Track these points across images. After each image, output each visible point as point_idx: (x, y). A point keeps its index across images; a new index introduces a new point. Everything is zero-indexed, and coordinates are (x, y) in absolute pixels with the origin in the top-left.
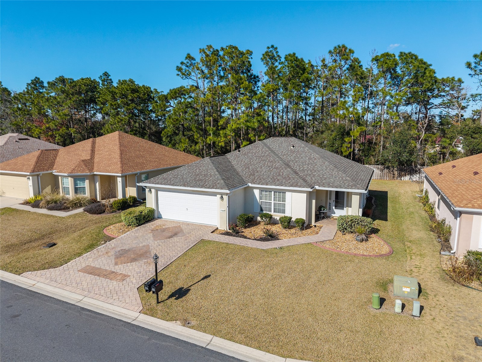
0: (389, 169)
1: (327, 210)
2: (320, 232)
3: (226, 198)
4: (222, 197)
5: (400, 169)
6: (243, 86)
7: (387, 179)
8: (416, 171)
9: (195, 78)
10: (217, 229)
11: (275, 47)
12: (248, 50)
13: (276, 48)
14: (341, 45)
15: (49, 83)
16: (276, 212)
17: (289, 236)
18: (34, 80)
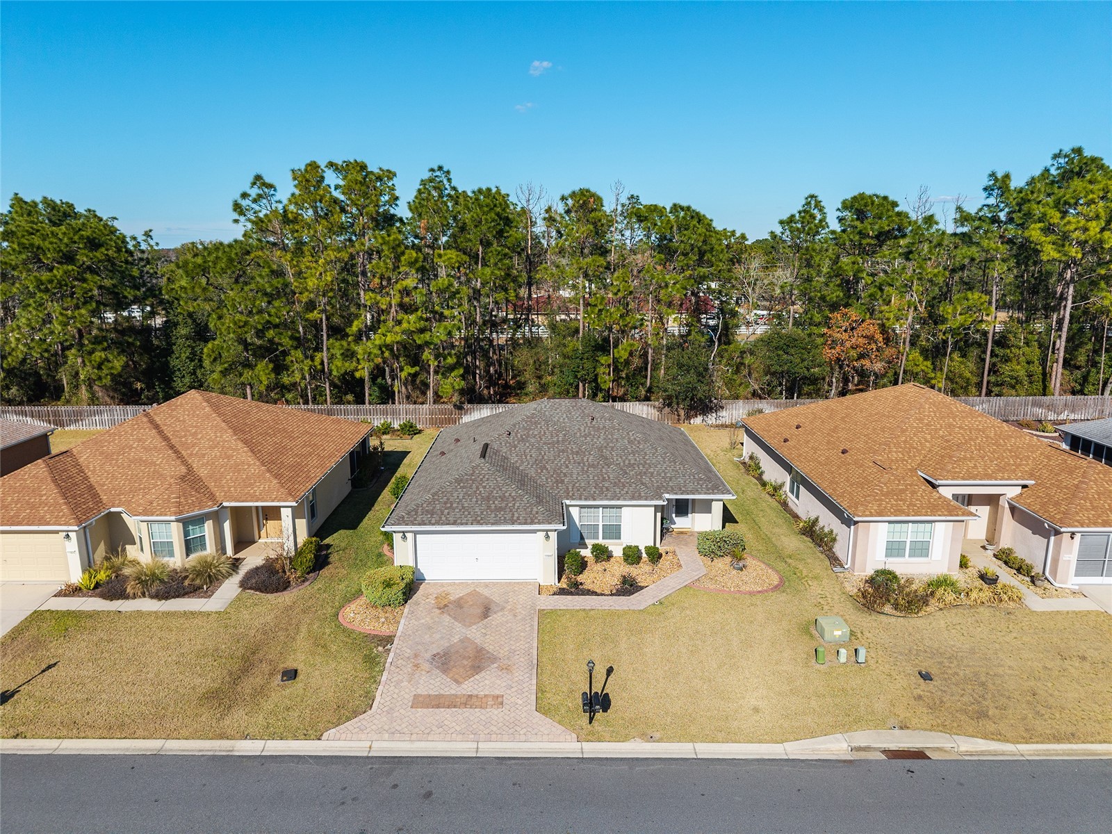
0: (672, 407)
2: (682, 563)
3: (553, 536)
4: (547, 537)
5: (688, 406)
8: (711, 409)
10: (540, 585)
13: (448, 172)
16: (606, 538)
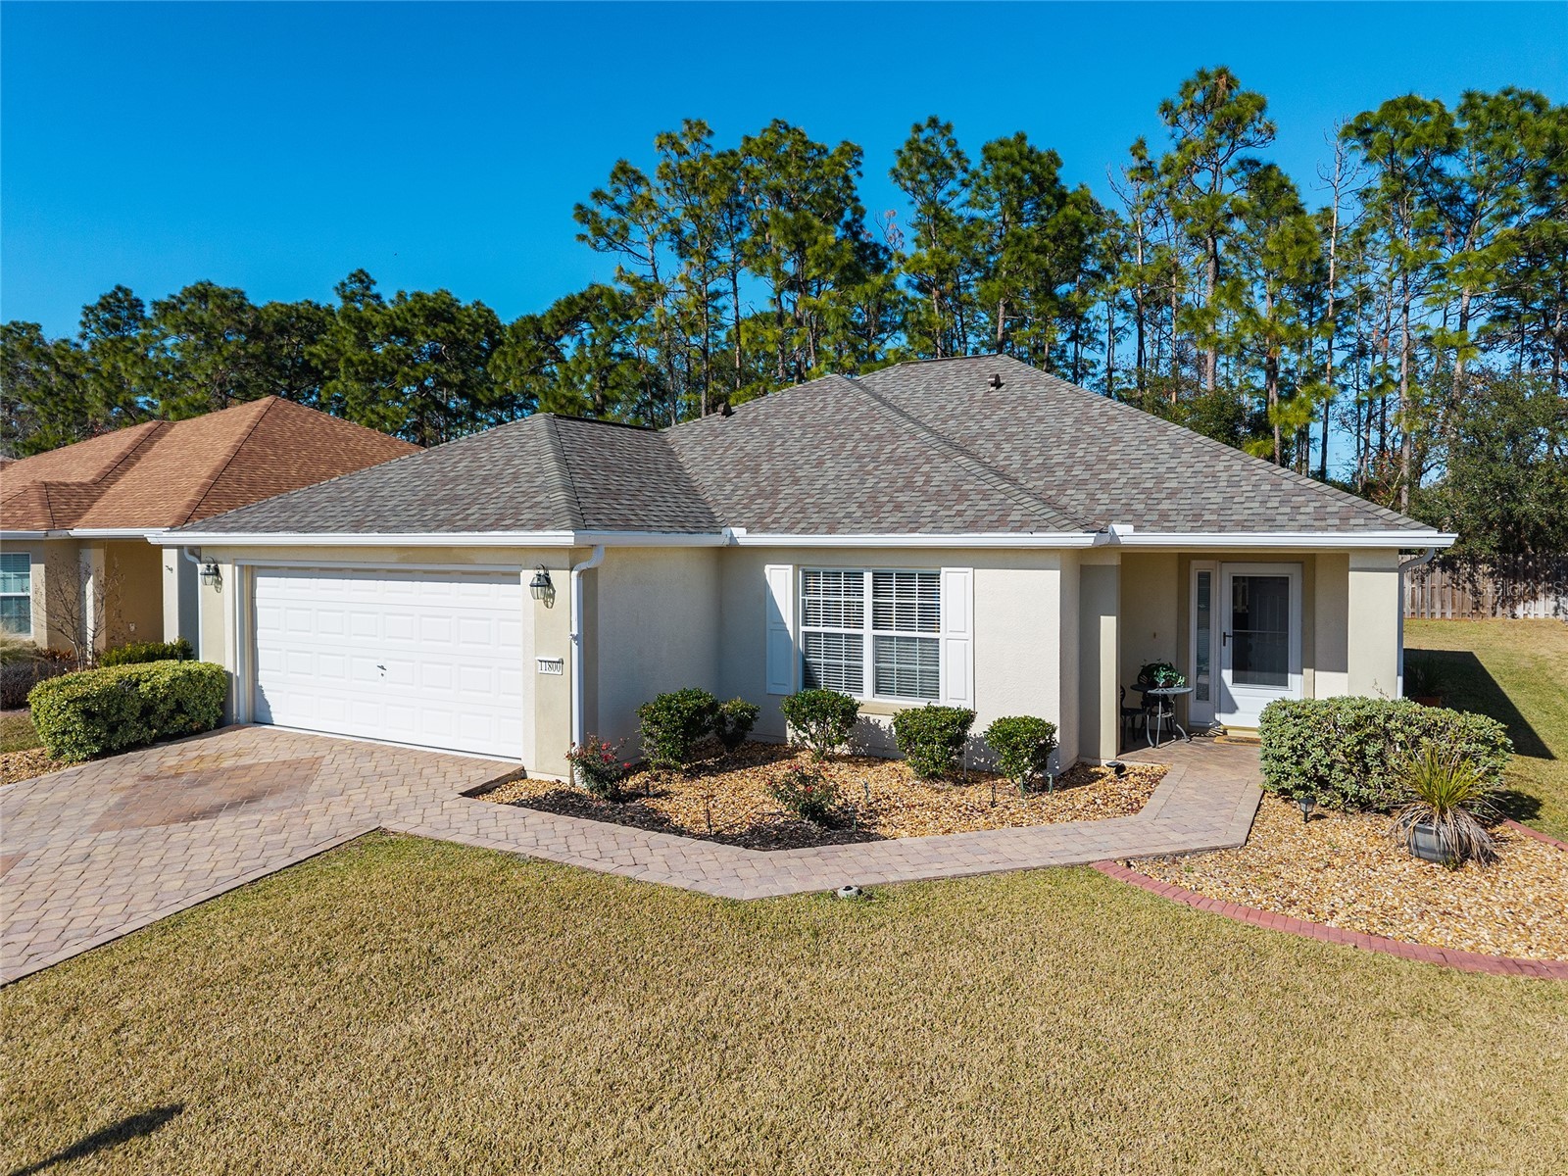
0: (1455, 570)
1: (1186, 684)
2: (1152, 804)
3: (566, 582)
4: (545, 583)
5: (1505, 568)
6: (814, 252)
7: (1449, 615)
9: (646, 251)
10: (521, 775)
11: (942, 122)
12: (846, 143)
13: (948, 128)
14: (1211, 70)
15: (156, 304)
16: (890, 692)
17: (944, 818)
18: (111, 297)
